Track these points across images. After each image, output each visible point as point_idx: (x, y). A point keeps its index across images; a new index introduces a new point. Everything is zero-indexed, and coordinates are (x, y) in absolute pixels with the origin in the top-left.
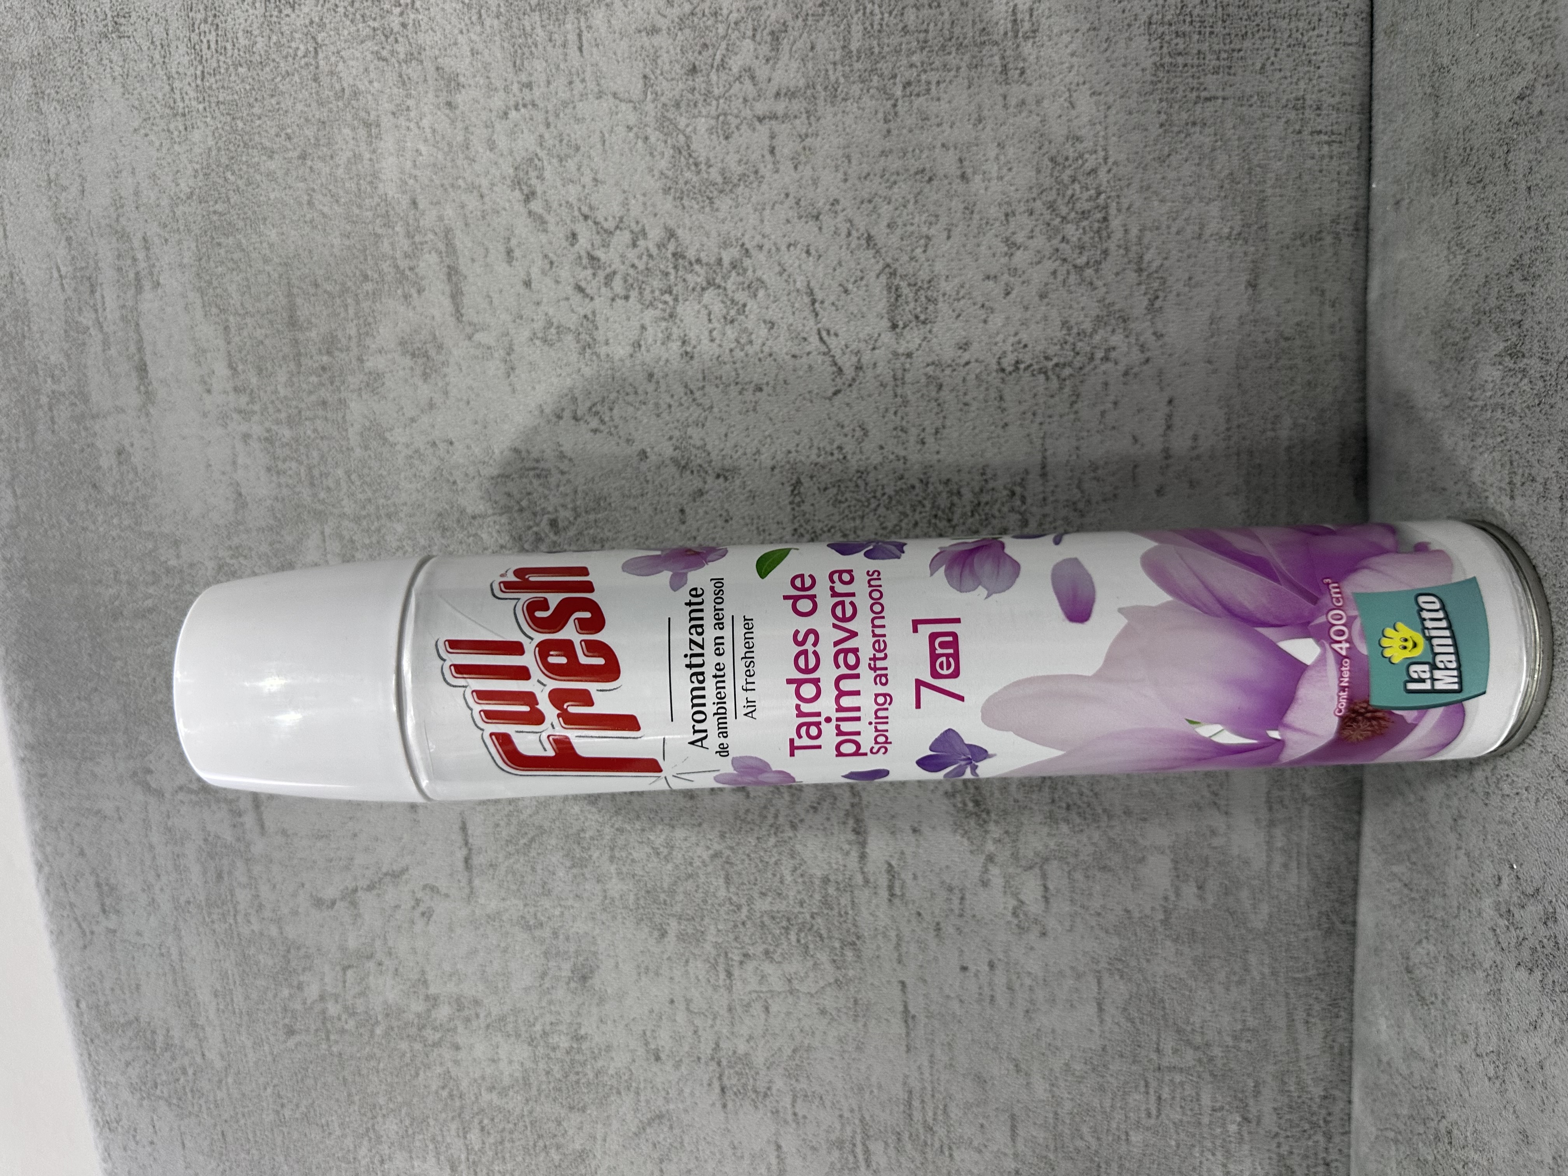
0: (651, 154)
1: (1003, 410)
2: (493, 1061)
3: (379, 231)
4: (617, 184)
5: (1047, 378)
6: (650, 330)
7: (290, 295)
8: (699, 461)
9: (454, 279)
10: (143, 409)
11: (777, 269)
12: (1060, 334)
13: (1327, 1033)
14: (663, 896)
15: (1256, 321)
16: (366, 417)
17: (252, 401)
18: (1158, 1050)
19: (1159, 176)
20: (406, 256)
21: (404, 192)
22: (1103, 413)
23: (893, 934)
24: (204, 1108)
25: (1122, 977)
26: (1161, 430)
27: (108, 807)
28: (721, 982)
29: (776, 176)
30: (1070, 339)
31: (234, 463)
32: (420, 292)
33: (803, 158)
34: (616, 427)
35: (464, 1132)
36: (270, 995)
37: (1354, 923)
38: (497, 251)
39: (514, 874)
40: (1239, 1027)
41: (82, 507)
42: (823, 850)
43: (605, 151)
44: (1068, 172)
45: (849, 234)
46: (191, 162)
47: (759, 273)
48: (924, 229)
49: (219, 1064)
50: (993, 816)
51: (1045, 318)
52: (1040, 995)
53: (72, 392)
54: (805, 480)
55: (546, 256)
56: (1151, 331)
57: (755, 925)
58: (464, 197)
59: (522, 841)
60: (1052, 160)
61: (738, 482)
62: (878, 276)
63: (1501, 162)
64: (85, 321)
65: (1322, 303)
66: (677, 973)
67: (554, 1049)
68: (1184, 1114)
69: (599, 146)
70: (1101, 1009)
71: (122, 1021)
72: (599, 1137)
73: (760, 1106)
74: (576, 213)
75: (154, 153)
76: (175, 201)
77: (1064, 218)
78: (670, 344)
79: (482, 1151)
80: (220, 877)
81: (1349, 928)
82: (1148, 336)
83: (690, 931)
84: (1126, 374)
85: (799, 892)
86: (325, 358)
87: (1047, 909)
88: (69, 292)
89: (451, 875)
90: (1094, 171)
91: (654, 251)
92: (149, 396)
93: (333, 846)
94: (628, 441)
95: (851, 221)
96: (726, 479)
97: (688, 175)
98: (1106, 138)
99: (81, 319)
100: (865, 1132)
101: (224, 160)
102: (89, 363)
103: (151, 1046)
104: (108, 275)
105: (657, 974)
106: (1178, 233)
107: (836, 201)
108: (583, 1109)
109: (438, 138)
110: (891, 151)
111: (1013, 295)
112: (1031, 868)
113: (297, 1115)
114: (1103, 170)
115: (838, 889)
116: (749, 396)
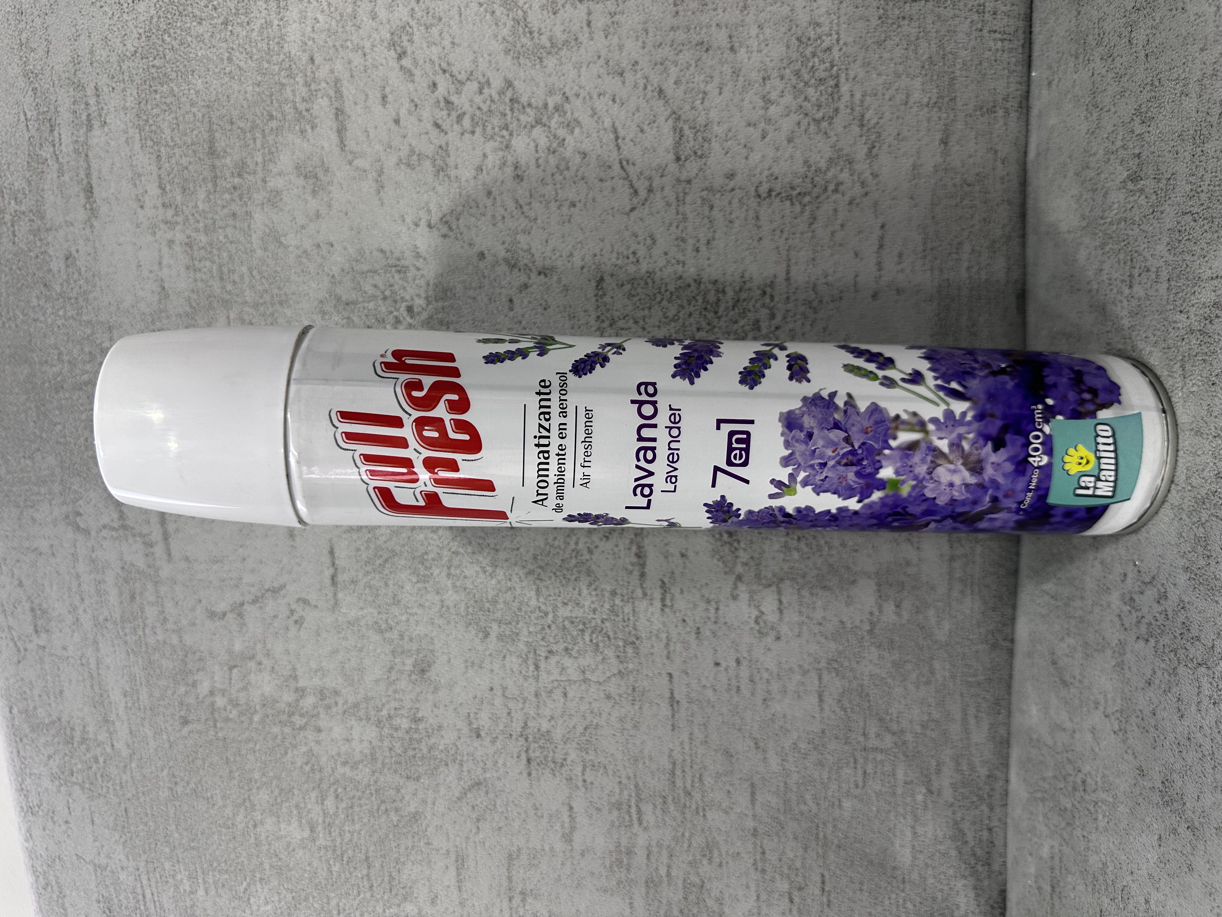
0: (496, 24)
1: (759, 227)
2: (348, 740)
3: (284, 81)
4: (469, 46)
5: (792, 204)
6: (490, 158)
7: (210, 130)
8: (525, 261)
9: (340, 118)
10: (89, 223)
11: (590, 112)
12: (802, 170)
13: (992, 725)
14: (487, 605)
15: (946, 170)
16: (266, 225)
17: (176, 214)
18: (864, 734)
19: (877, 56)
20: (304, 100)
21: (304, 51)
22: (833, 233)
23: (664, 636)
24: (111, 791)
25: (837, 675)
26: (875, 248)
27: (43, 545)
28: (530, 674)
29: (591, 43)
30: (810, 175)
31: (160, 263)
32: (312, 128)
33: (612, 30)
34: (461, 234)
35: (322, 799)
36: (170, 692)
37: (1012, 641)
38: (375, 96)
39: (370, 587)
40: (926, 718)
41: (34, 302)
42: (612, 569)
43: (461, 22)
44: (810, 49)
45: (645, 88)
46: (136, 27)
47: (576, 115)
48: (702, 86)
49: (125, 752)
50: (742, 545)
51: (792, 157)
52: (775, 686)
53: (31, 211)
54: (607, 278)
55: (412, 101)
56: (869, 172)
57: (558, 627)
58: (351, 55)
59: (378, 562)
60: (798, 39)
61: (555, 278)
62: (666, 121)
63: (1127, 39)
64: (44, 154)
65: (995, 160)
66: (496, 667)
67: (396, 729)
68: (883, 785)
69: (457, 17)
70: (821, 700)
71: (47, 721)
72: (430, 801)
73: (557, 774)
74: (437, 68)
75: (108, 21)
76: (122, 59)
77: (806, 83)
78: (506, 169)
79: (336, 814)
80: (133, 598)
81: (1008, 644)
82: (867, 174)
83: (507, 633)
84: (850, 203)
85: (593, 602)
86: (236, 180)
87: (781, 619)
88: (33, 132)
89: (320, 590)
90: (829, 49)
91: (496, 97)
92: (93, 212)
93: (226, 568)
94: (470, 244)
95: (646, 78)
96: (546, 275)
97: (524, 40)
98: (838, 25)
99: (41, 152)
100: (638, 795)
101: (163, 26)
102: (46, 187)
103: (70, 741)
104: (65, 116)
105: (481, 667)
106: (890, 100)
107: (636, 63)
108: (418, 779)
109: (332, 9)
110: (678, 27)
111: (767, 140)
112: (770, 586)
113: (188, 791)
114: (835, 49)
115: (623, 600)
116: (565, 210)
